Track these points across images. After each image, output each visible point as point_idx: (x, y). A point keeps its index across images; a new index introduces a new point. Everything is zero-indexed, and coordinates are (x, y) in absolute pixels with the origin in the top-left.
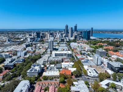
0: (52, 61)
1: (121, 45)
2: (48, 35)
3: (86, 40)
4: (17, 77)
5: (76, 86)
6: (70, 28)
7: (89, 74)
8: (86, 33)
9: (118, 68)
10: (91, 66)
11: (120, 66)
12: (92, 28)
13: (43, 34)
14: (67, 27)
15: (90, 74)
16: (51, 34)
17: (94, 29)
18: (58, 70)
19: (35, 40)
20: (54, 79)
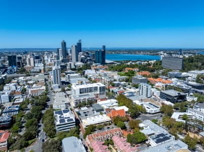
0: (80, 102)
1: (156, 69)
2: (32, 59)
3: (101, 64)
4: (35, 137)
5: (145, 128)
6: (74, 46)
7: (148, 111)
8: (100, 54)
9: (176, 97)
10: (142, 100)
11: (177, 95)
12: (104, 47)
13: (20, 58)
14: (64, 44)
15: (150, 110)
16: (37, 58)
17: (106, 47)
18: (99, 113)
19: (8, 71)
20: (106, 127)
